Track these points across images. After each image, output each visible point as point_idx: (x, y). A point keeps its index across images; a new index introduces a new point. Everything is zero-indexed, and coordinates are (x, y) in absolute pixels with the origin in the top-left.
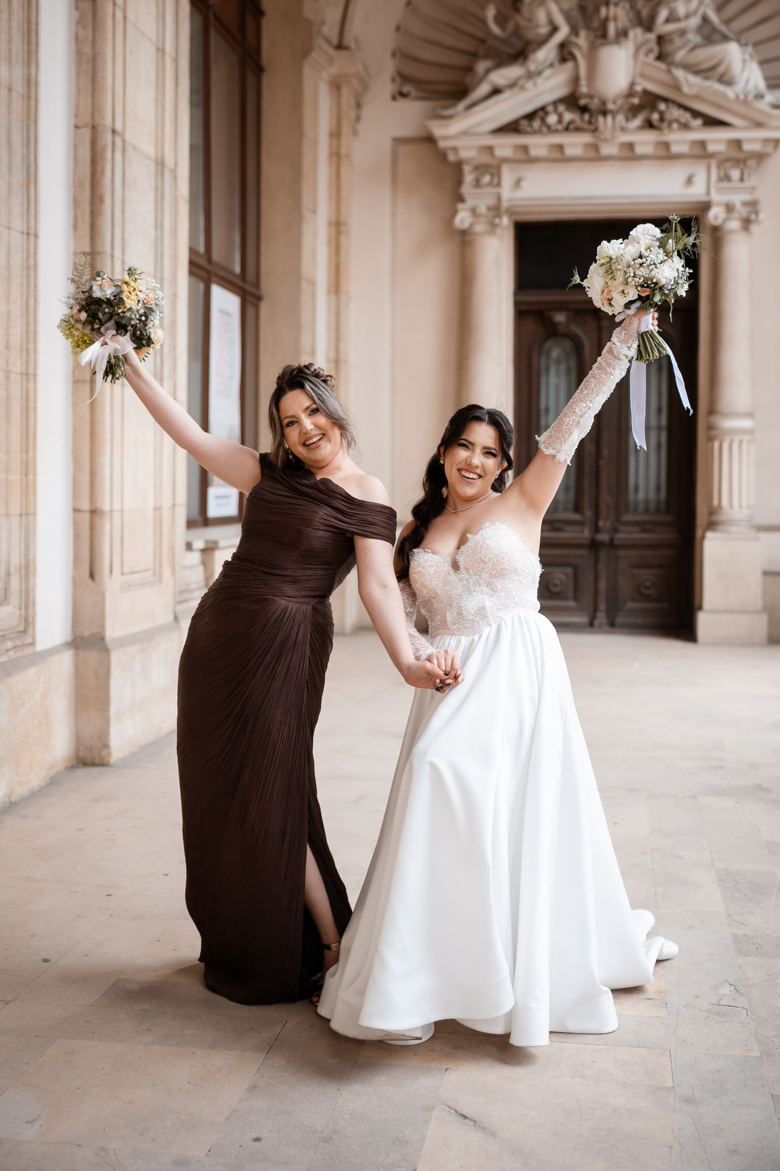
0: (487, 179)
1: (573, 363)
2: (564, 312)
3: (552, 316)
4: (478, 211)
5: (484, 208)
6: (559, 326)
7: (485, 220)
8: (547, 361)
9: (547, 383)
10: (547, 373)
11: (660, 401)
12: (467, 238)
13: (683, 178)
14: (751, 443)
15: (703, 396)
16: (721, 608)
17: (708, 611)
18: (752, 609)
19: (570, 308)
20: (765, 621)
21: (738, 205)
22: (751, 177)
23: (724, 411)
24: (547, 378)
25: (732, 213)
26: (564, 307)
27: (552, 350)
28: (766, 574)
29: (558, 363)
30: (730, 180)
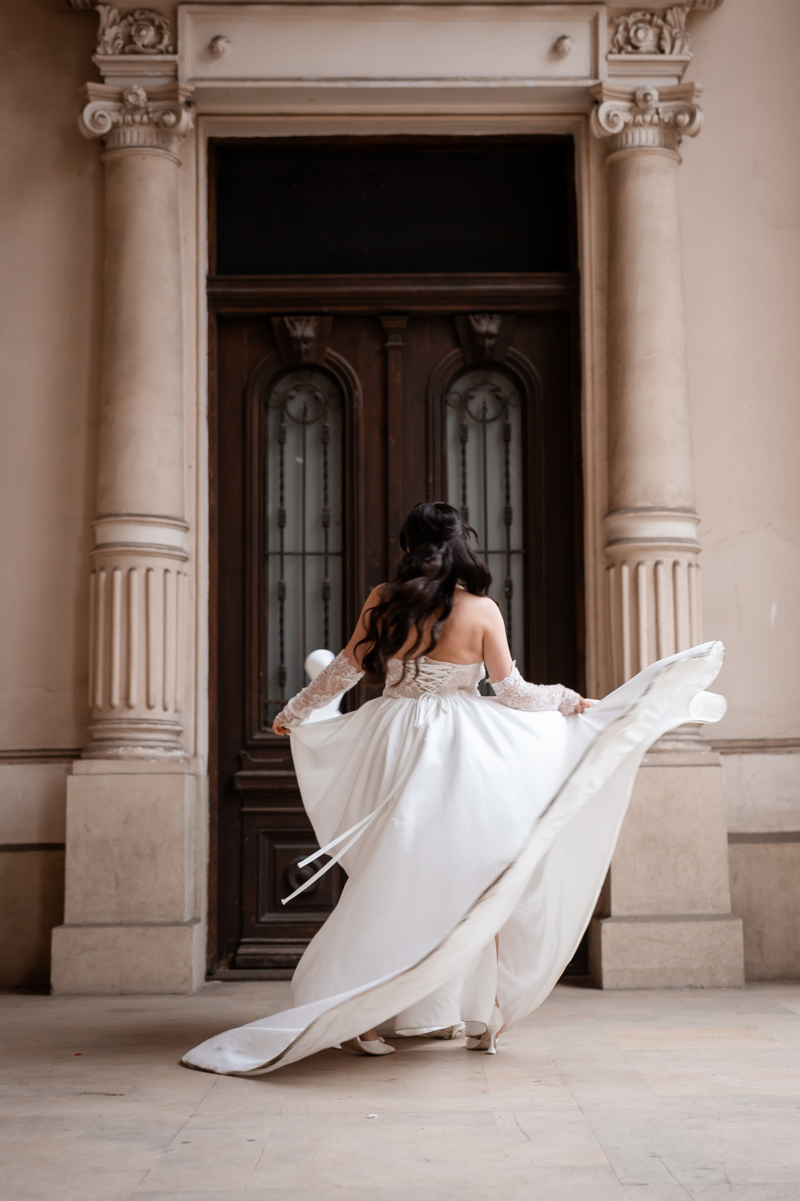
0: (149, 35)
1: (331, 423)
2: (313, 318)
3: (288, 325)
4: (131, 99)
5: (143, 94)
6: (304, 347)
7: (145, 118)
8: (282, 419)
9: (282, 464)
10: (281, 442)
11: (508, 498)
12: (108, 157)
13: (546, 44)
14: (693, 570)
15: (594, 481)
16: (646, 912)
17: (621, 919)
18: (710, 911)
19: (325, 309)
20: (739, 935)
21: (655, 94)
22: (678, 44)
23: (640, 504)
24: (282, 453)
25: (644, 112)
26: (312, 309)
27: (292, 398)
28: (734, 838)
29: (302, 423)
30: (636, 48)
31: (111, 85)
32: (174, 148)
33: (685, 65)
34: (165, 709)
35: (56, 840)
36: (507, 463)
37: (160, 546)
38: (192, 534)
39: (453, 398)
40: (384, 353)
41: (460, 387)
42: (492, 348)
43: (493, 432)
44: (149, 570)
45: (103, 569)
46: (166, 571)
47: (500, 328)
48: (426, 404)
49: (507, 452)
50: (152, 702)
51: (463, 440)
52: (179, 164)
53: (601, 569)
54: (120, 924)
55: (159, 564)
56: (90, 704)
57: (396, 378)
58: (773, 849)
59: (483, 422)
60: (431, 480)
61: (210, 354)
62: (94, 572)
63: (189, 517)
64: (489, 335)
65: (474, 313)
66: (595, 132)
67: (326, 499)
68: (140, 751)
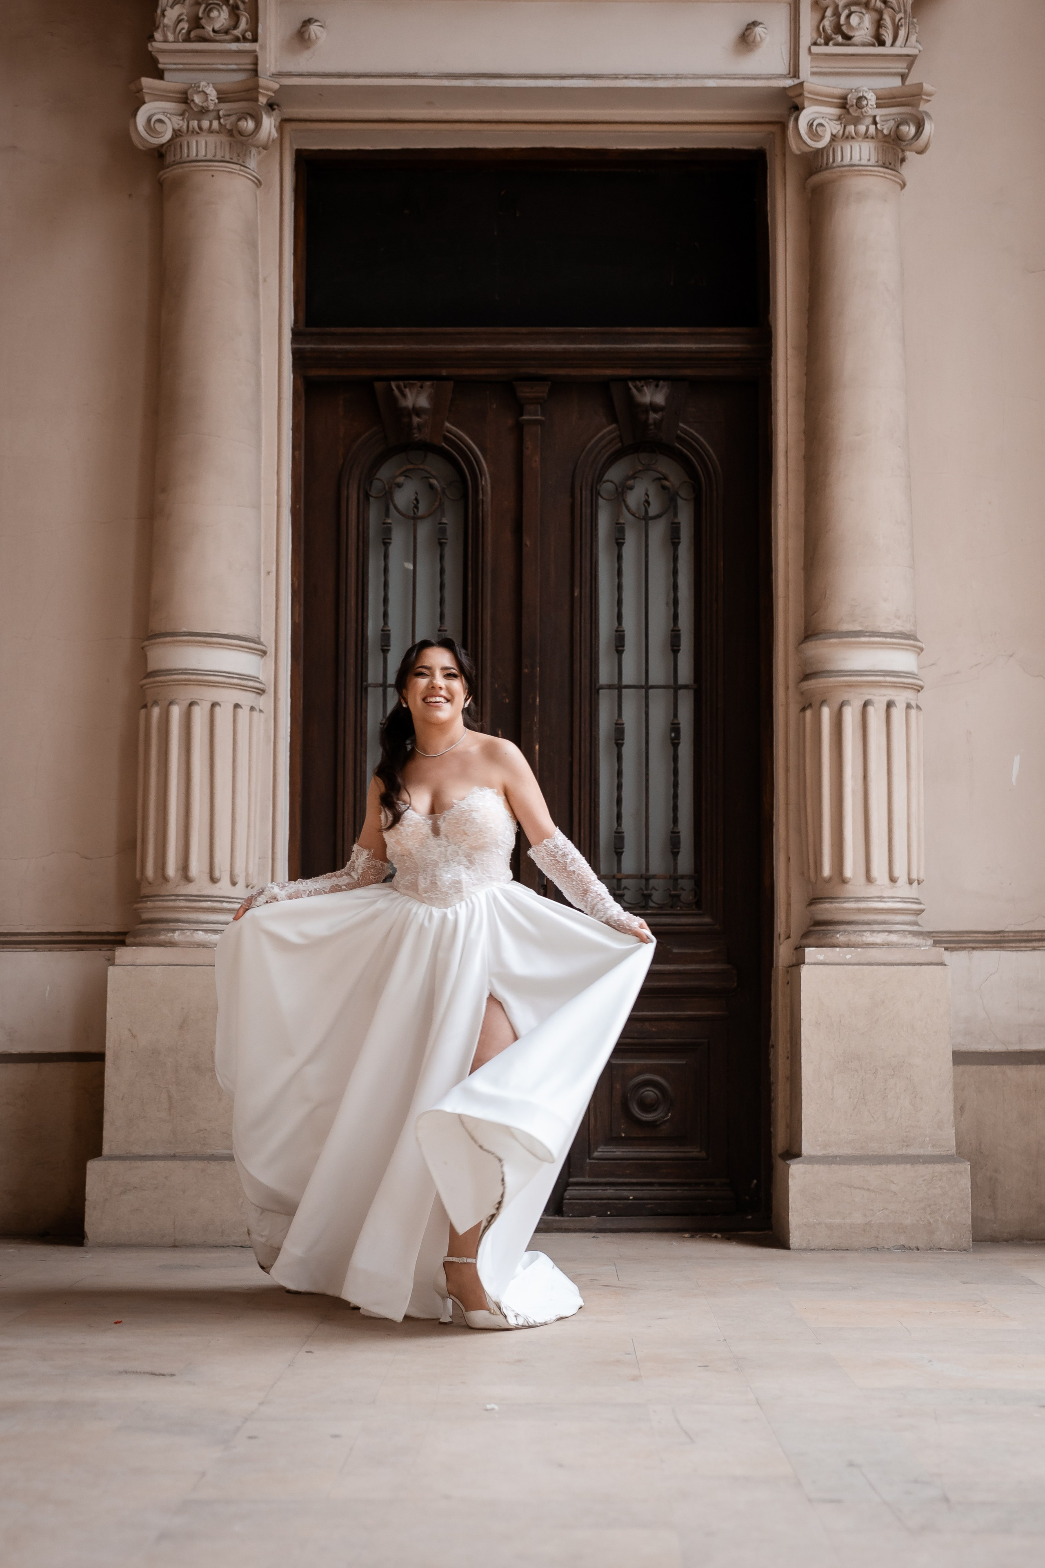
0: (221, 17)
1: (450, 519)
2: (428, 383)
3: (396, 392)
4: (197, 99)
5: (213, 94)
6: (416, 420)
7: (215, 124)
8: (387, 515)
9: (386, 570)
10: (386, 543)
11: (676, 617)
12: (167, 174)
13: (731, 33)
14: (913, 712)
15: (786, 597)
16: (847, 1151)
17: (814, 1160)
18: (929, 1151)
19: (444, 373)
20: (966, 1183)
21: (872, 98)
22: (902, 33)
23: (845, 627)
24: (386, 556)
25: (856, 121)
26: (427, 372)
27: (399, 486)
28: (961, 1058)
29: (414, 518)
30: (847, 37)
31: (173, 82)
32: (252, 163)
33: (911, 60)
34: (234, 883)
35: (92, 1048)
36: (675, 572)
37: (229, 674)
38: (270, 659)
39: (607, 488)
40: (519, 429)
41: (615, 473)
42: (658, 424)
43: (658, 532)
44: (214, 705)
45: (155, 703)
46: (237, 706)
47: (667, 399)
48: (573, 496)
49: (675, 559)
50: (217, 874)
51: (619, 543)
52: (258, 183)
53: (794, 709)
54: (174, 1157)
55: (228, 696)
56: (138, 875)
57: (534, 461)
58: (1012, 1072)
59: (646, 519)
60: (576, 593)
61: (295, 429)
62: (145, 706)
63: (268, 638)
64: (654, 407)
65: (634, 379)
66: (794, 145)
67: (442, 617)
68: (201, 936)
